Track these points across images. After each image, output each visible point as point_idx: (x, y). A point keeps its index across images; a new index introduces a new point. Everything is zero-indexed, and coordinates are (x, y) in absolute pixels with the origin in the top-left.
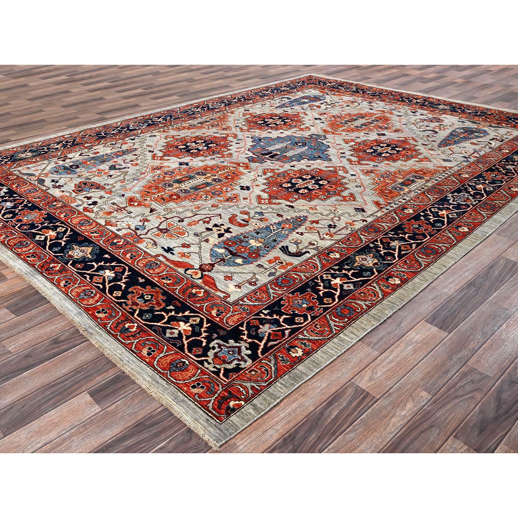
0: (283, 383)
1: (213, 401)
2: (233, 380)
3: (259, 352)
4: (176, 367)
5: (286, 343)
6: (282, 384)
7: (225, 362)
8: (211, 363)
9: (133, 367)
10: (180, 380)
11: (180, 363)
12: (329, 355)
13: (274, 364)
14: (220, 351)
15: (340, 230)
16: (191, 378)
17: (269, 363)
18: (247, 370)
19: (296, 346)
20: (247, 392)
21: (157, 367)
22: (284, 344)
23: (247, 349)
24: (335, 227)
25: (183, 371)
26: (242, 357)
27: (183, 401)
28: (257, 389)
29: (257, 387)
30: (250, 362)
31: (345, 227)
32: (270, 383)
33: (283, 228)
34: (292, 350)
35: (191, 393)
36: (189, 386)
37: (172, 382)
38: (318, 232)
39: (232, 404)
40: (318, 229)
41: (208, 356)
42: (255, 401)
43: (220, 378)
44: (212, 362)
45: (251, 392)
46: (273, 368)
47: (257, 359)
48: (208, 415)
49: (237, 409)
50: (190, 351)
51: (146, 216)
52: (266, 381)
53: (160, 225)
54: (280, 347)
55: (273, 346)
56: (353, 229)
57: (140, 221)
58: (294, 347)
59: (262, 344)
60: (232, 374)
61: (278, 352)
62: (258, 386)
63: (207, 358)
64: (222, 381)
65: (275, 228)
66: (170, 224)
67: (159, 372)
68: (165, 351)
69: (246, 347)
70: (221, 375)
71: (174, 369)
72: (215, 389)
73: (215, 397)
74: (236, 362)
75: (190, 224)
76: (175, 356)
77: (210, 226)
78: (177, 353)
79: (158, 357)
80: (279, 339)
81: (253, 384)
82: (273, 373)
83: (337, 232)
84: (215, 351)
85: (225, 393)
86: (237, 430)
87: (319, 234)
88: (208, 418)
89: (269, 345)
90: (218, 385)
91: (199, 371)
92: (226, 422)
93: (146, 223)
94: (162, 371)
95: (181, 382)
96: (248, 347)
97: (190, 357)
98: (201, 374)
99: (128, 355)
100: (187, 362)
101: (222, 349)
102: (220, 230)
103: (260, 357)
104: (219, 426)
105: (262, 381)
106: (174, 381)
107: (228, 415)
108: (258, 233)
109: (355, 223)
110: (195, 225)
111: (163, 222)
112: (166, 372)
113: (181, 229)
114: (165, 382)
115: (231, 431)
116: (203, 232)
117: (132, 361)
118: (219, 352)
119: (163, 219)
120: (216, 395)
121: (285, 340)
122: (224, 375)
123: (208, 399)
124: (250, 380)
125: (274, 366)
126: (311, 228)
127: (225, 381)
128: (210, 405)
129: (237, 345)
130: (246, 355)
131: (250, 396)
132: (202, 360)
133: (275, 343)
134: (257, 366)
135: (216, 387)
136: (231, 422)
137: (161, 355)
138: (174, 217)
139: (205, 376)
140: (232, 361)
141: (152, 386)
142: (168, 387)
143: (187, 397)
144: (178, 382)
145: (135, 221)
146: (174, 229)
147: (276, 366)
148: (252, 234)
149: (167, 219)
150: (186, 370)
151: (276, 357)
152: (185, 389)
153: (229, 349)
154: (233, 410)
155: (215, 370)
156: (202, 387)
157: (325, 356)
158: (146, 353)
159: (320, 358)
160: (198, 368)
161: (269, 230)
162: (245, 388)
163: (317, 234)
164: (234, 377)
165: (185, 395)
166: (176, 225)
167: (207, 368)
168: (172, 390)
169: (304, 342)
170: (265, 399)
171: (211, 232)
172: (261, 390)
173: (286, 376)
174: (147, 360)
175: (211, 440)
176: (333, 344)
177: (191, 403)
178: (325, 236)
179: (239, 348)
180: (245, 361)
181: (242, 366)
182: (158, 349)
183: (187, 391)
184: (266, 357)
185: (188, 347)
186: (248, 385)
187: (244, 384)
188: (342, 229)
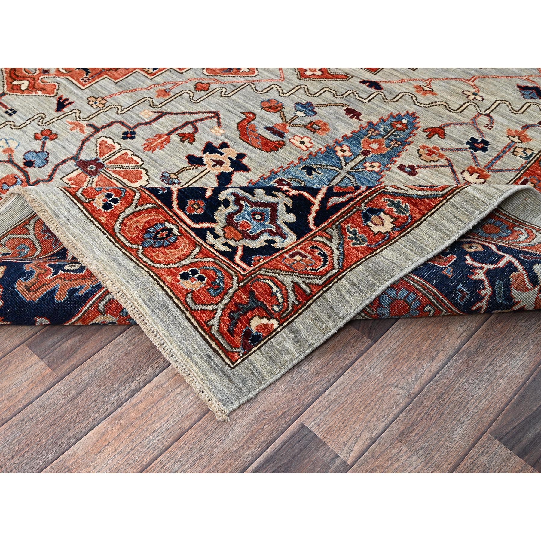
0: (355, 281)
1: (219, 313)
2: (260, 268)
3: (311, 217)
4: (155, 238)
5: (363, 200)
6: (352, 283)
7: (245, 235)
8: (219, 236)
9: (76, 231)
10: (160, 263)
11: (162, 230)
12: (444, 233)
13: (338, 245)
14: (239, 211)
15: (498, 157)
16: (180, 260)
17: (328, 243)
18: (287, 252)
19: (381, 210)
20: (286, 297)
21: (119, 236)
22: (359, 204)
23: (288, 210)
24: (484, 146)
25: (166, 247)
26: (279, 228)
27: (164, 306)
28: (305, 292)
29: (304, 286)
30: (292, 237)
31: (509, 146)
32: (330, 280)
33: (366, 153)
34: (373, 217)
35: (180, 289)
36: (175, 275)
37: (146, 264)
38: (450, 165)
39: (255, 323)
40: (447, 154)
41: (214, 221)
42: (298, 324)
43: (235, 264)
44: (221, 233)
45: (292, 298)
46: (336, 252)
47: (305, 234)
48: (210, 345)
49: (265, 338)
50: (182, 207)
51: (49, 123)
52: (323, 275)
53: (81, 149)
54: (350, 210)
55: (337, 207)
56: (529, 153)
57: (36, 138)
58: (375, 212)
59: (317, 201)
60: (257, 258)
61: (347, 221)
62: (307, 284)
63: (213, 225)
64: (238, 269)
65: (347, 154)
66: (104, 147)
67: (124, 246)
68: (135, 202)
69: (286, 205)
70: (237, 259)
71: (152, 241)
72: (224, 283)
73: (225, 301)
74: (266, 236)
75: (149, 147)
76: (153, 215)
77: (196, 150)
78: (157, 208)
79: (123, 215)
80: (349, 193)
81: (296, 279)
82: (335, 261)
83: (492, 163)
84: (229, 210)
85: (244, 296)
86: (260, 384)
87: (454, 171)
88: (211, 353)
89: (329, 204)
90: (230, 277)
91: (197, 250)
92: (242, 365)
93: (49, 144)
94: (128, 245)
95: (162, 266)
96: (290, 205)
97: (182, 220)
98: (200, 256)
99: (68, 206)
100: (175, 231)
101: (242, 206)
102: (220, 163)
103: (311, 230)
104: (229, 372)
105: (315, 274)
106: (149, 263)
107: (247, 349)
108: (309, 170)
109: (529, 133)
110: (162, 148)
111: (87, 139)
112: (136, 246)
113: (131, 161)
114: (132, 264)
115: (250, 384)
116: (182, 170)
117: (76, 218)
118: (235, 213)
119: (89, 131)
120: (226, 300)
121: (360, 194)
122: (242, 259)
123: (210, 308)
124: (290, 270)
125: (338, 249)
126: (430, 153)
127: (244, 270)
128: (215, 322)
129: (271, 199)
130: (286, 223)
131: (290, 308)
132: (203, 229)
133: (342, 199)
134: (306, 246)
135: (226, 279)
136: (251, 366)
137: (129, 211)
138: (112, 123)
139: (206, 260)
140: (258, 235)
141: (108, 268)
142: (137, 273)
143: (171, 298)
144: (156, 265)
145: (25, 138)
146: (115, 162)
147: (341, 249)
148: (298, 174)
149: (97, 130)
150: (173, 245)
151: (342, 232)
152: (169, 278)
153: (256, 209)
154: (257, 339)
155: (227, 249)
156: (201, 278)
157: (436, 234)
158: (102, 203)
159: (426, 237)
160: (195, 245)
161: (335, 161)
162: (281, 285)
163: (448, 170)
164: (262, 262)
165: (167, 293)
166: (118, 147)
167: (212, 246)
168: (145, 280)
169: (396, 201)
170: (317, 320)
171: (201, 168)
172: (312, 295)
173: (361, 267)
174: (103, 219)
175: (214, 400)
176: (451, 209)
177: (179, 313)
178: (466, 175)
179: (274, 207)
180: (284, 237)
181: (278, 245)
182: (124, 198)
183: (172, 284)
184: (324, 230)
185: (178, 198)
186: (288, 280)
187: (280, 277)
188: (504, 152)
